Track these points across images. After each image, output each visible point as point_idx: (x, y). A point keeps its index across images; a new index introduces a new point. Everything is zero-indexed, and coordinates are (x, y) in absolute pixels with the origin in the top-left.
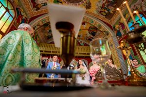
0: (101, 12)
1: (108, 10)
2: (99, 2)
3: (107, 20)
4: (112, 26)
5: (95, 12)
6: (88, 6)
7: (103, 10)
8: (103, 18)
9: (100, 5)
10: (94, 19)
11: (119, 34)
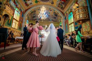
0: (59, 6)
1: (62, 6)
2: (58, 2)
4: (64, 13)
5: (56, 6)
6: (53, 3)
7: (60, 5)
8: (60, 9)
9: (58, 3)
10: (55, 10)
11: (65, 18)
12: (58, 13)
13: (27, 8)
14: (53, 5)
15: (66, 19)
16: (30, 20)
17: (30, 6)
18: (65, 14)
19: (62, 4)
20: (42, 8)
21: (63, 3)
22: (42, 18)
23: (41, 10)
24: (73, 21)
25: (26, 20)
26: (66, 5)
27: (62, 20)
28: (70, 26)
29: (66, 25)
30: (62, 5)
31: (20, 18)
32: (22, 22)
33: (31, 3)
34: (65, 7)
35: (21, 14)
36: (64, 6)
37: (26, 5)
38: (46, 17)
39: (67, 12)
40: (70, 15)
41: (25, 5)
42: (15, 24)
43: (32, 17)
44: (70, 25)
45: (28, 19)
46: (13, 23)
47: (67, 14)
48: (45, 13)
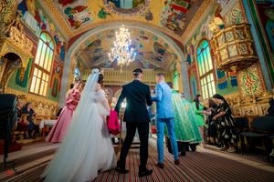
0: (167, 25)
1: (177, 24)
2: (164, 13)
3: (176, 37)
4: (184, 44)
5: (160, 25)
6: (150, 17)
7: (170, 23)
8: (171, 33)
9: (166, 16)
10: (158, 36)
11: (189, 60)
12: (166, 45)
13: (73, 32)
14: (150, 22)
15: (192, 61)
16: (85, 68)
17: (83, 27)
18: (188, 48)
19: (175, 19)
20: (119, 31)
21: (180, 17)
22: (121, 61)
23: (117, 36)
24: (211, 68)
25: (73, 70)
26: (187, 22)
27: (178, 65)
28: (203, 82)
29: (193, 78)
30: (178, 21)
31: (55, 63)
32: (61, 76)
33: (87, 19)
34: (185, 28)
35: (58, 50)
36: (182, 25)
37: (72, 25)
38: (132, 57)
39: (193, 42)
40: (202, 50)
41: (68, 24)
42: (39, 80)
43: (90, 58)
44: (202, 78)
45: (78, 66)
46: (34, 78)
47: (192, 46)
48: (127, 45)
